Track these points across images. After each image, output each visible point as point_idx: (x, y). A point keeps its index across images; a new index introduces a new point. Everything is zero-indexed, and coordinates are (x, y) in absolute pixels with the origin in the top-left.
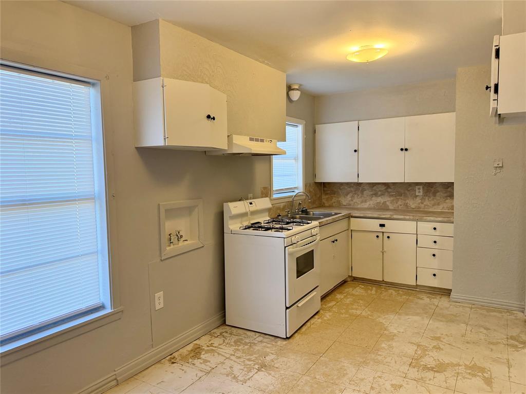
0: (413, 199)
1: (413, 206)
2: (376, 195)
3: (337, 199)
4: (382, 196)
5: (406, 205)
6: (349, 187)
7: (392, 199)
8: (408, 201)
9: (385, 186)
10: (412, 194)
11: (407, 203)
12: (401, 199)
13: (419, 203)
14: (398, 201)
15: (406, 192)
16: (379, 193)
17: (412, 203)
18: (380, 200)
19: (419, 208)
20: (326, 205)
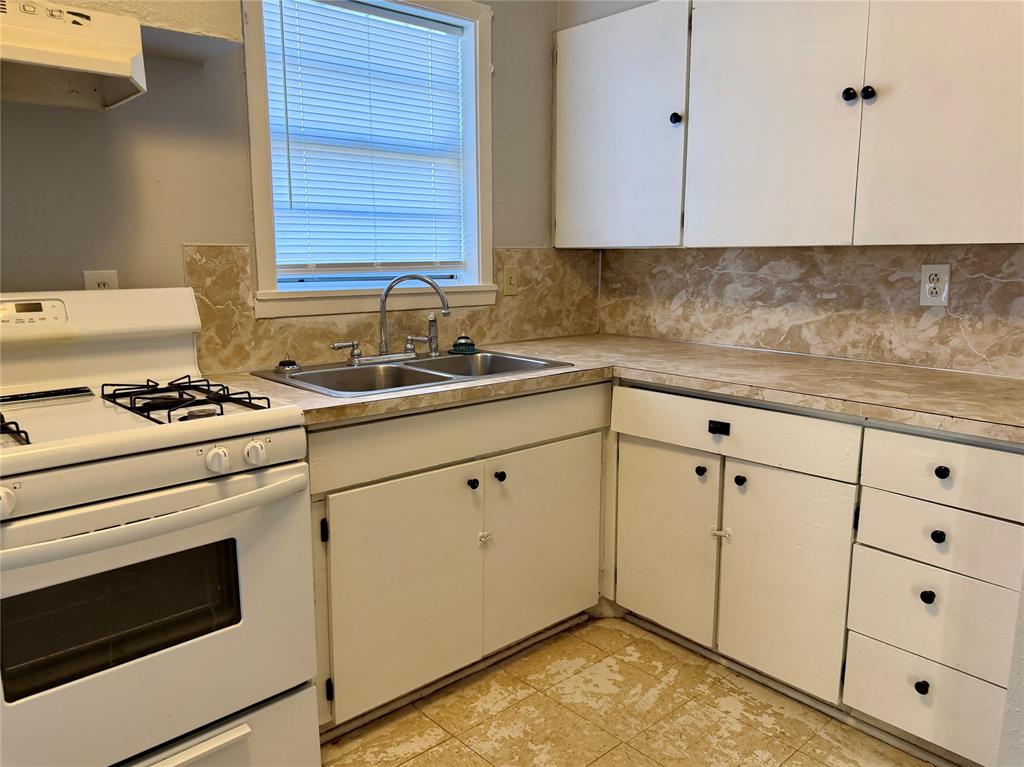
0: (907, 320)
1: (902, 352)
2: (765, 298)
3: (641, 312)
4: (788, 306)
5: (876, 345)
6: (680, 270)
7: (823, 316)
8: (883, 330)
9: (801, 266)
10: (903, 301)
11: (881, 338)
12: (858, 319)
13: (930, 343)
14: (846, 326)
15: (881, 289)
16: (779, 292)
17: (903, 338)
18: (779, 319)
19: (930, 359)
20: (610, 330)
